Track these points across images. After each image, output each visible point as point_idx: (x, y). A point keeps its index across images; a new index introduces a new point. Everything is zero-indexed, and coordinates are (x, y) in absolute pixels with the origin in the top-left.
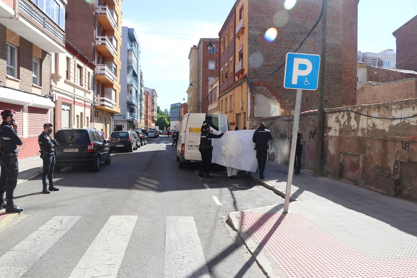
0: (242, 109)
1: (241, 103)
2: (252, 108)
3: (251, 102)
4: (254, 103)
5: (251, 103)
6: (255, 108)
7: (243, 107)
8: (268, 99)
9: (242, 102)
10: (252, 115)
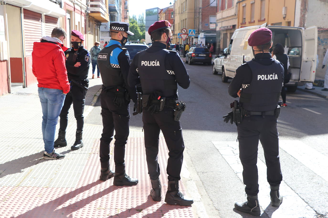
0: (284, 18)
1: (284, 9)
2: (302, 17)
3: (302, 8)
4: (306, 9)
5: (301, 10)
6: (306, 16)
7: (286, 15)
8: (323, 3)
9: (286, 8)
10: (302, 26)
